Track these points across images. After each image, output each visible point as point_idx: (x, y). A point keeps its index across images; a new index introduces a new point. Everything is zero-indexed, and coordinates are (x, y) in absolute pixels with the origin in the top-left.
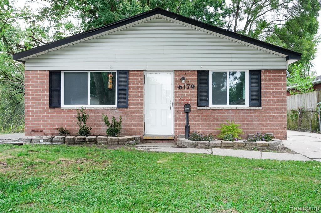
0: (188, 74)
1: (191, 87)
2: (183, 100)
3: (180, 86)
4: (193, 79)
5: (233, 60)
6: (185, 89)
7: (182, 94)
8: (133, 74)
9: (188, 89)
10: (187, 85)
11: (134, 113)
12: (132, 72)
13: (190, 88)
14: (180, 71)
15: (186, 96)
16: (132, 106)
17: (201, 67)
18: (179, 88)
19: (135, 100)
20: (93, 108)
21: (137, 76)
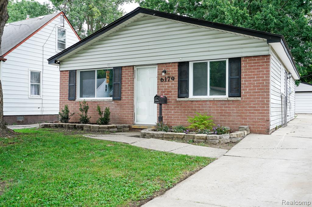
0: (169, 66)
1: (172, 79)
2: (165, 92)
3: (162, 79)
4: (174, 72)
5: (211, 49)
6: (166, 81)
7: (163, 87)
8: (125, 69)
9: (169, 81)
10: (168, 77)
11: (126, 105)
12: (124, 68)
13: (170, 80)
14: (162, 64)
15: (166, 88)
16: (124, 98)
17: (180, 58)
18: (161, 81)
19: (127, 93)
20: (96, 101)
21: (128, 72)
